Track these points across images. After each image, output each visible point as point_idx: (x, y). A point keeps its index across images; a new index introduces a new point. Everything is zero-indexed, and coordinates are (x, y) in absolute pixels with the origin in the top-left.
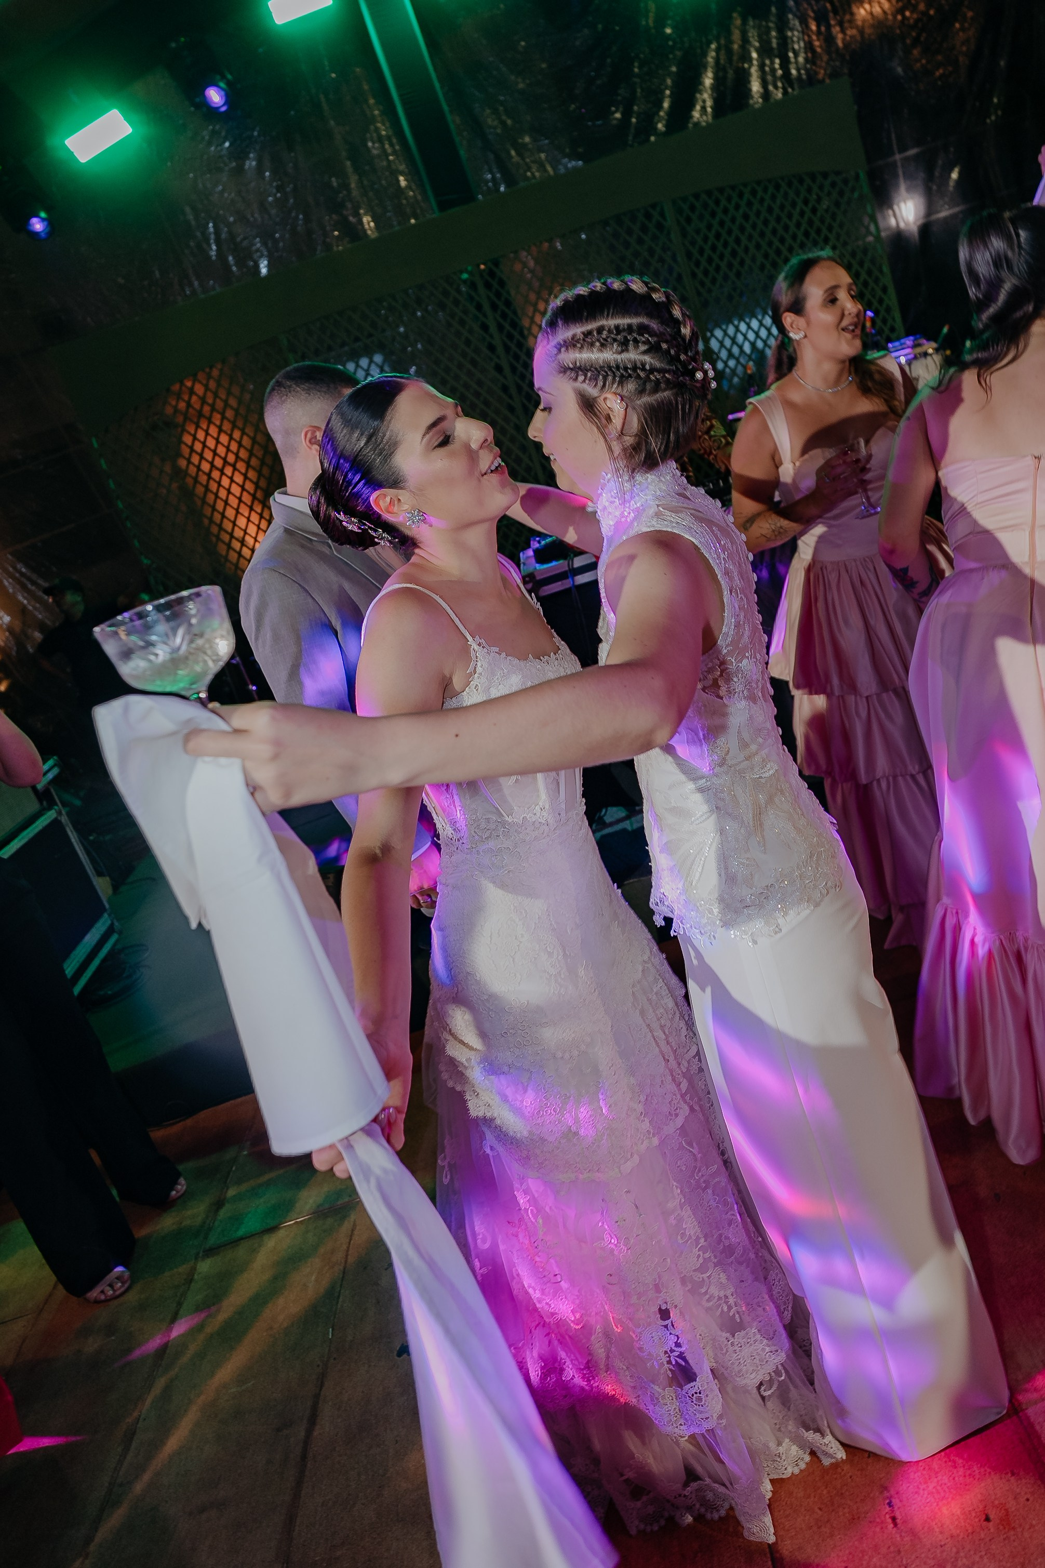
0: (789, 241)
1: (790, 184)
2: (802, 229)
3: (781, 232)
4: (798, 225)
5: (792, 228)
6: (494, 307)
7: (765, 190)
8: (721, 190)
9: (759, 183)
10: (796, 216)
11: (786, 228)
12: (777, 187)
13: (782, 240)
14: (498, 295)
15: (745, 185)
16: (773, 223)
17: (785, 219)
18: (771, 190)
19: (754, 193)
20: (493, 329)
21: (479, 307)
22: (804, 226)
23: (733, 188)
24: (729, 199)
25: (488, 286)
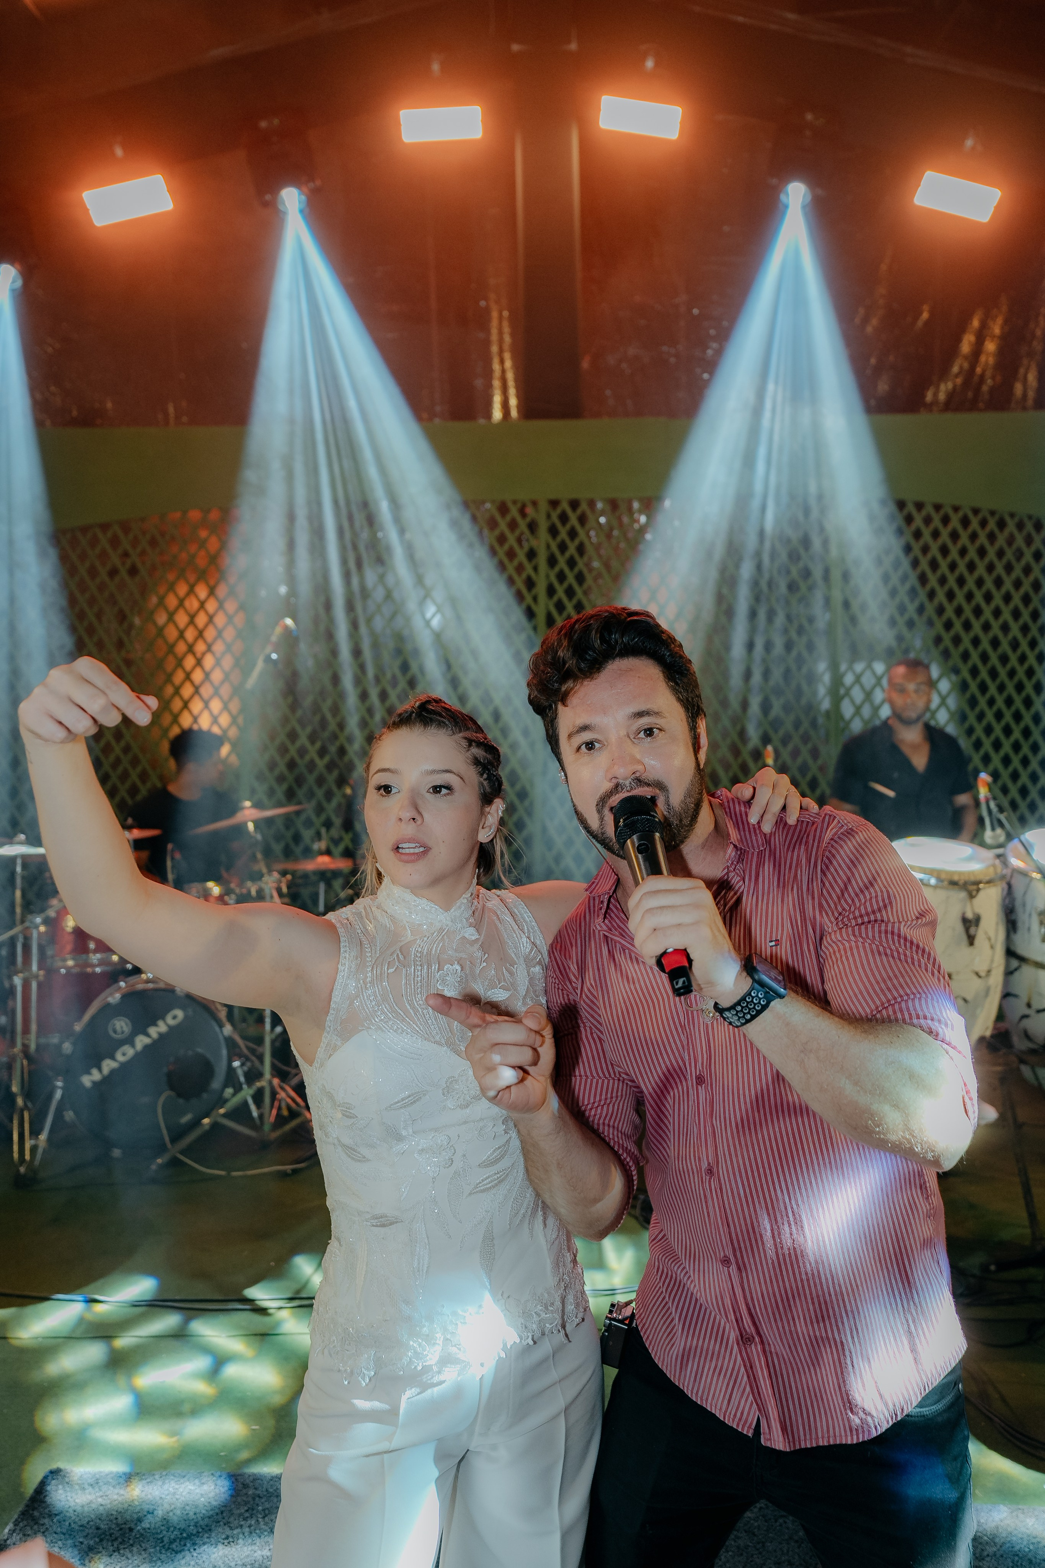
0: (998, 600)
1: (1020, 526)
2: (1022, 591)
3: (989, 584)
4: (1018, 584)
5: (1008, 585)
6: (552, 561)
7: (983, 523)
8: (919, 506)
9: (976, 511)
10: (1018, 572)
11: (999, 583)
12: (1002, 524)
13: (988, 597)
14: (563, 547)
15: (956, 509)
16: (981, 570)
17: (1000, 569)
18: (992, 525)
19: (965, 522)
20: (541, 588)
21: (531, 554)
22: (1026, 587)
23: (938, 507)
24: (928, 520)
25: (553, 531)
